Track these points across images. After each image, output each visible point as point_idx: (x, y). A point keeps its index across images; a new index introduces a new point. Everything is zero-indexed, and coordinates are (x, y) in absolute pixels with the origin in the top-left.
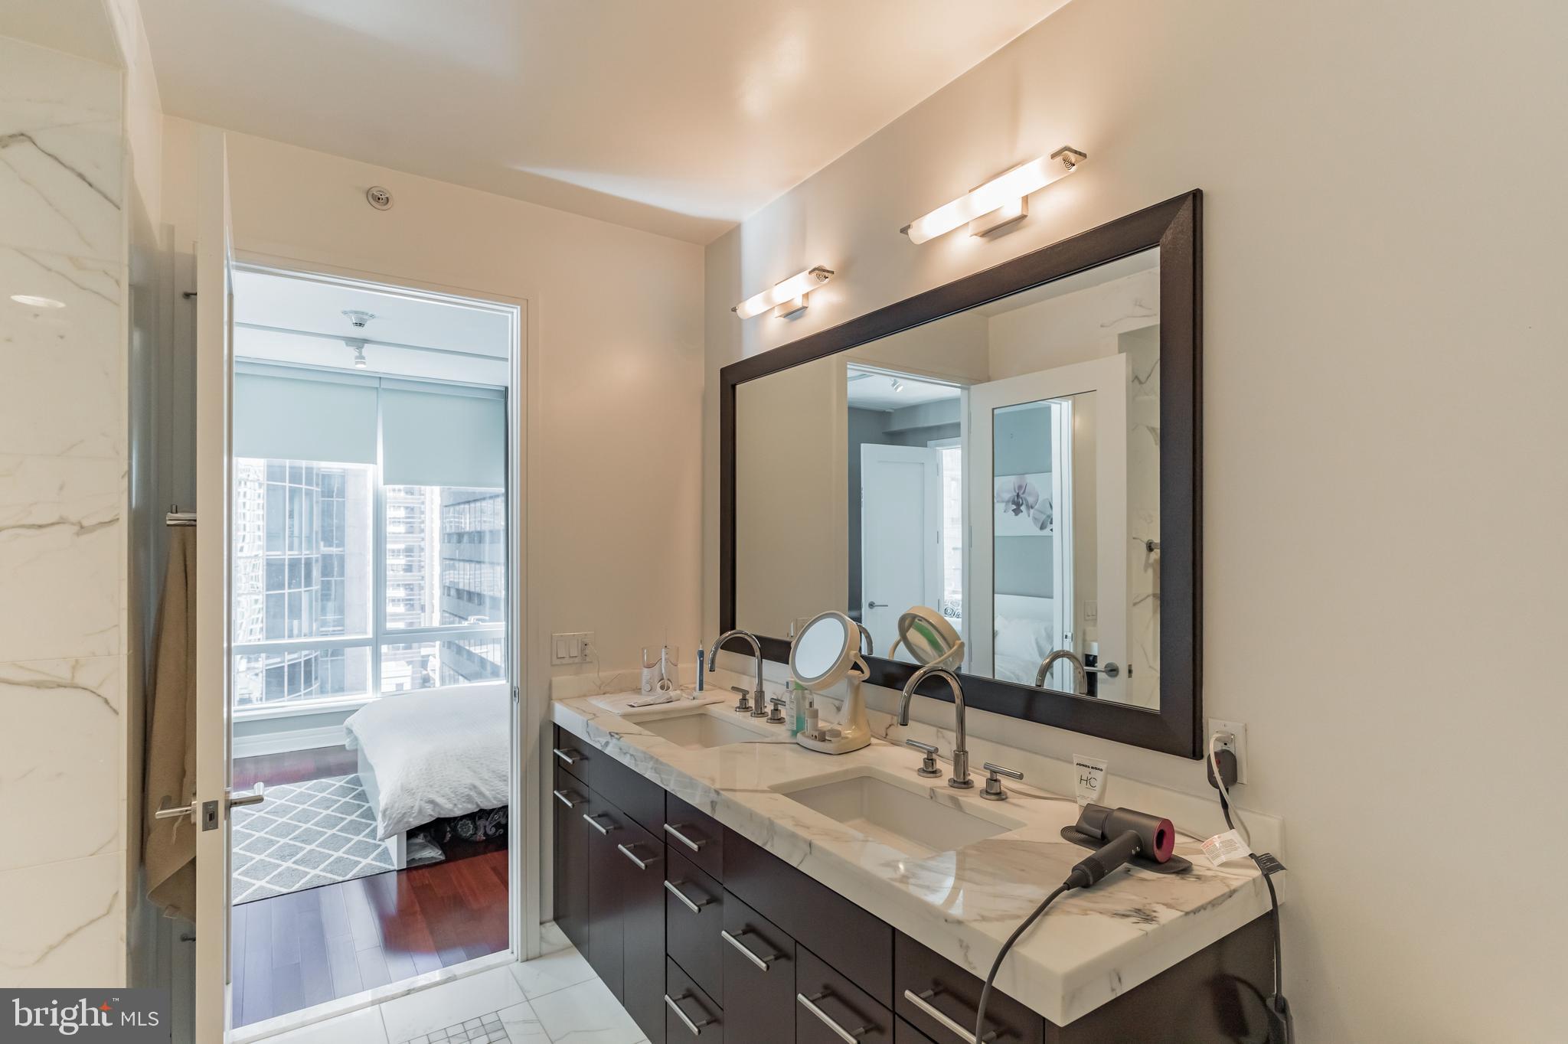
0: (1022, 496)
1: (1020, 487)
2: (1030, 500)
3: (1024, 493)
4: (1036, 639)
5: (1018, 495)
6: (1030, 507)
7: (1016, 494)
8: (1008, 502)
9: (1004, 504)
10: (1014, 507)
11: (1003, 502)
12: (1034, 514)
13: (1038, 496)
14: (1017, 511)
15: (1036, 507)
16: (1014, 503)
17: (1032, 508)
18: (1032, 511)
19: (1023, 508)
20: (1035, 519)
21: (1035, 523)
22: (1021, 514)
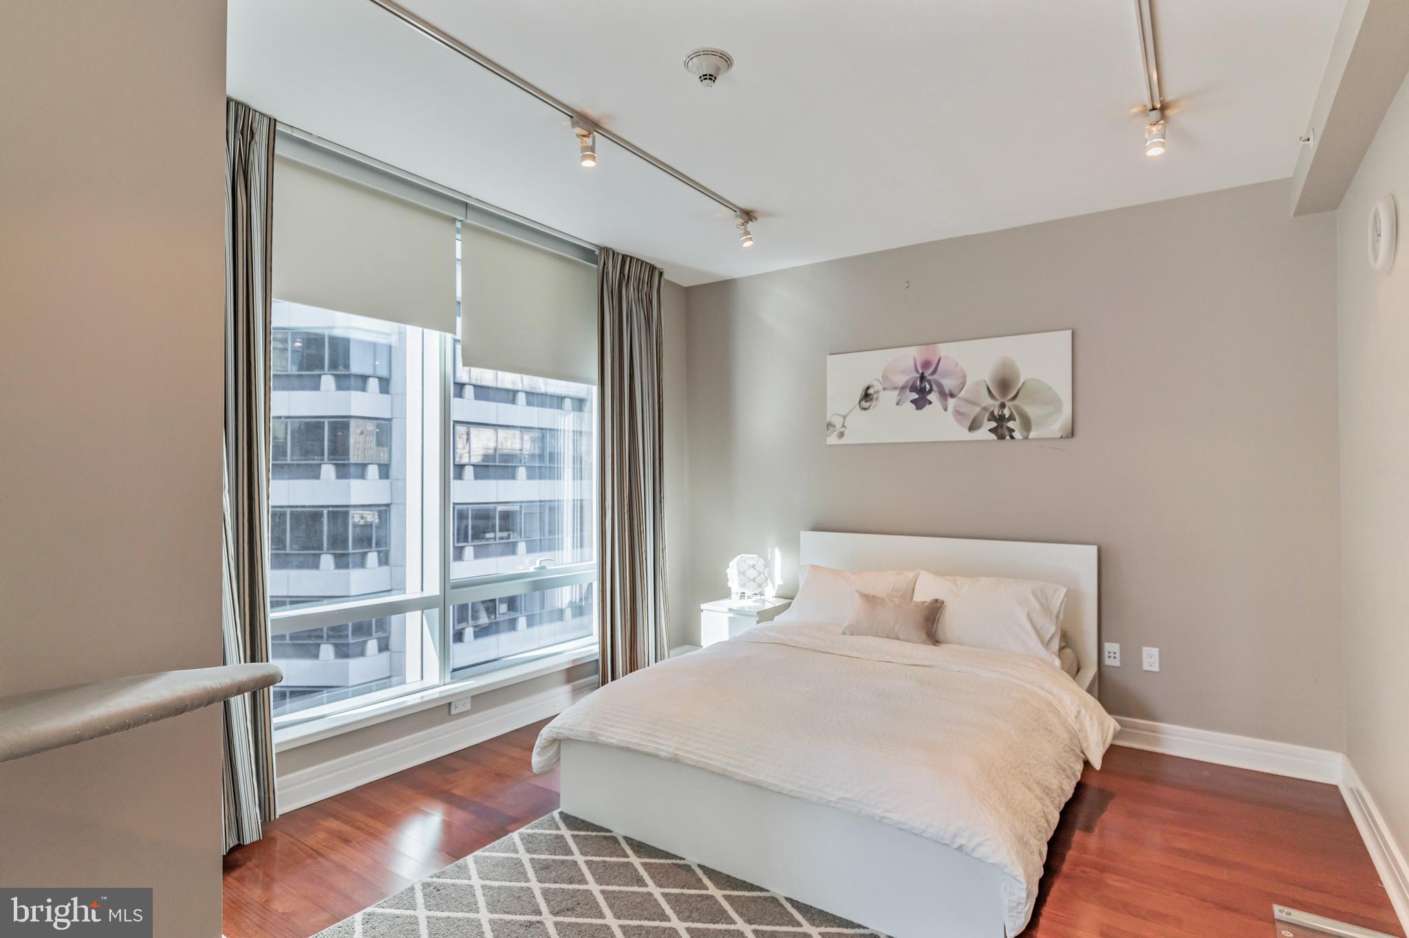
0: (929, 378)
1: (926, 364)
2: (948, 384)
3: (934, 372)
4: (1028, 615)
5: (922, 378)
6: (945, 395)
7: (918, 375)
8: (903, 388)
9: (897, 392)
10: (915, 396)
11: (895, 388)
12: (955, 406)
13: (965, 377)
14: (920, 403)
15: (962, 394)
16: (913, 389)
17: (952, 395)
18: (951, 402)
19: (932, 397)
20: (958, 413)
21: (959, 421)
22: (928, 407)
